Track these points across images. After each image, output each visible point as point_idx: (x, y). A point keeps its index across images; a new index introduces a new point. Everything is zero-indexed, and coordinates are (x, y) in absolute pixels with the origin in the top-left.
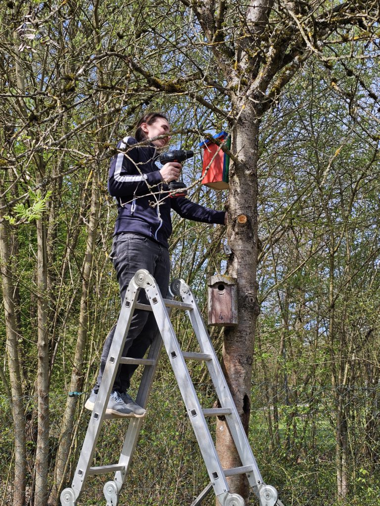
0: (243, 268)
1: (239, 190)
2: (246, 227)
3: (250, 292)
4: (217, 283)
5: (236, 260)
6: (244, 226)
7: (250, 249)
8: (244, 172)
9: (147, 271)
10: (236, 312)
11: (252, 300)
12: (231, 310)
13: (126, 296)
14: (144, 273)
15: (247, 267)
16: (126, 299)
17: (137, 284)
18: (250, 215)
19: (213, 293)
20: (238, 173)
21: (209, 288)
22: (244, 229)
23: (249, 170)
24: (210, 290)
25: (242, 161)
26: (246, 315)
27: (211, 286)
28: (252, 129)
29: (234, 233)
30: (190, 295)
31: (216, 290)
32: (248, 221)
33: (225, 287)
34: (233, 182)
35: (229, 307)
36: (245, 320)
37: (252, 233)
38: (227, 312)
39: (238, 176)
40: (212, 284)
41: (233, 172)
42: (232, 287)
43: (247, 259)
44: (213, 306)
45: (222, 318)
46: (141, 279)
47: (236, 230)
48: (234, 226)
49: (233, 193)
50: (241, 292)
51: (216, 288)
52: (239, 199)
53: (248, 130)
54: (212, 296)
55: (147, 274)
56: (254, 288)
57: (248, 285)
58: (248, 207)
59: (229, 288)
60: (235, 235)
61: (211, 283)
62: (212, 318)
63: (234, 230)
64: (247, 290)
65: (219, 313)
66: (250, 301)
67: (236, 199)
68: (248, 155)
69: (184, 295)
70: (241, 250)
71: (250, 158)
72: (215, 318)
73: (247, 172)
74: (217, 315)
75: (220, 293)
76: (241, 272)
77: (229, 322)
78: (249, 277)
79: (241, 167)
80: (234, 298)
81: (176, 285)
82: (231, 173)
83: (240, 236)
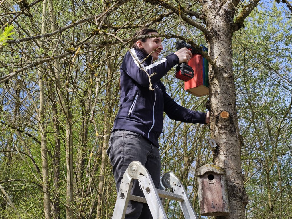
0: (228, 159)
1: (219, 90)
2: (228, 122)
3: (238, 182)
4: (206, 173)
5: (221, 153)
6: (226, 121)
7: (233, 142)
8: (222, 75)
9: (140, 162)
10: (227, 201)
11: (240, 190)
12: (222, 198)
13: (120, 188)
14: (137, 165)
15: (232, 159)
16: (121, 190)
17: (130, 176)
18: (231, 112)
19: (203, 183)
20: (217, 76)
21: (199, 178)
22: (227, 124)
23: (226, 73)
24: (200, 180)
25: (220, 66)
26: (236, 204)
27: (201, 176)
28: (227, 40)
29: (217, 128)
30: (180, 186)
31: (206, 180)
32: (230, 116)
33: (215, 176)
34: (213, 84)
35: (221, 196)
36: (235, 210)
37: (234, 128)
38: (218, 201)
39: (217, 79)
40: (202, 173)
41: (212, 76)
42: (221, 177)
43: (232, 151)
44: (204, 196)
45: (214, 207)
46: (134, 170)
47: (220, 125)
48: (217, 122)
49: (214, 94)
50: (228, 182)
51: (206, 178)
52: (219, 99)
53: (223, 40)
54: (202, 186)
55: (139, 165)
56: (241, 178)
57: (235, 175)
58: (229, 105)
59: (218, 178)
60: (219, 130)
61: (200, 173)
62: (204, 207)
63: (217, 126)
64: (235, 180)
65: (211, 202)
66: (239, 191)
67: (217, 99)
68: (225, 61)
69: (175, 188)
70: (226, 143)
71: (227, 64)
72: (208, 207)
73: (226, 75)
74: (210, 204)
75: (210, 183)
76: (228, 163)
77: (221, 210)
78: (235, 168)
79: (219, 71)
80: (224, 188)
81: (167, 178)
82: (211, 77)
83: (223, 130)
